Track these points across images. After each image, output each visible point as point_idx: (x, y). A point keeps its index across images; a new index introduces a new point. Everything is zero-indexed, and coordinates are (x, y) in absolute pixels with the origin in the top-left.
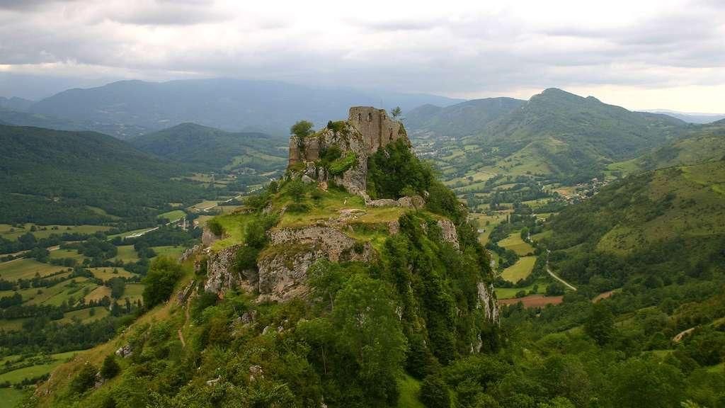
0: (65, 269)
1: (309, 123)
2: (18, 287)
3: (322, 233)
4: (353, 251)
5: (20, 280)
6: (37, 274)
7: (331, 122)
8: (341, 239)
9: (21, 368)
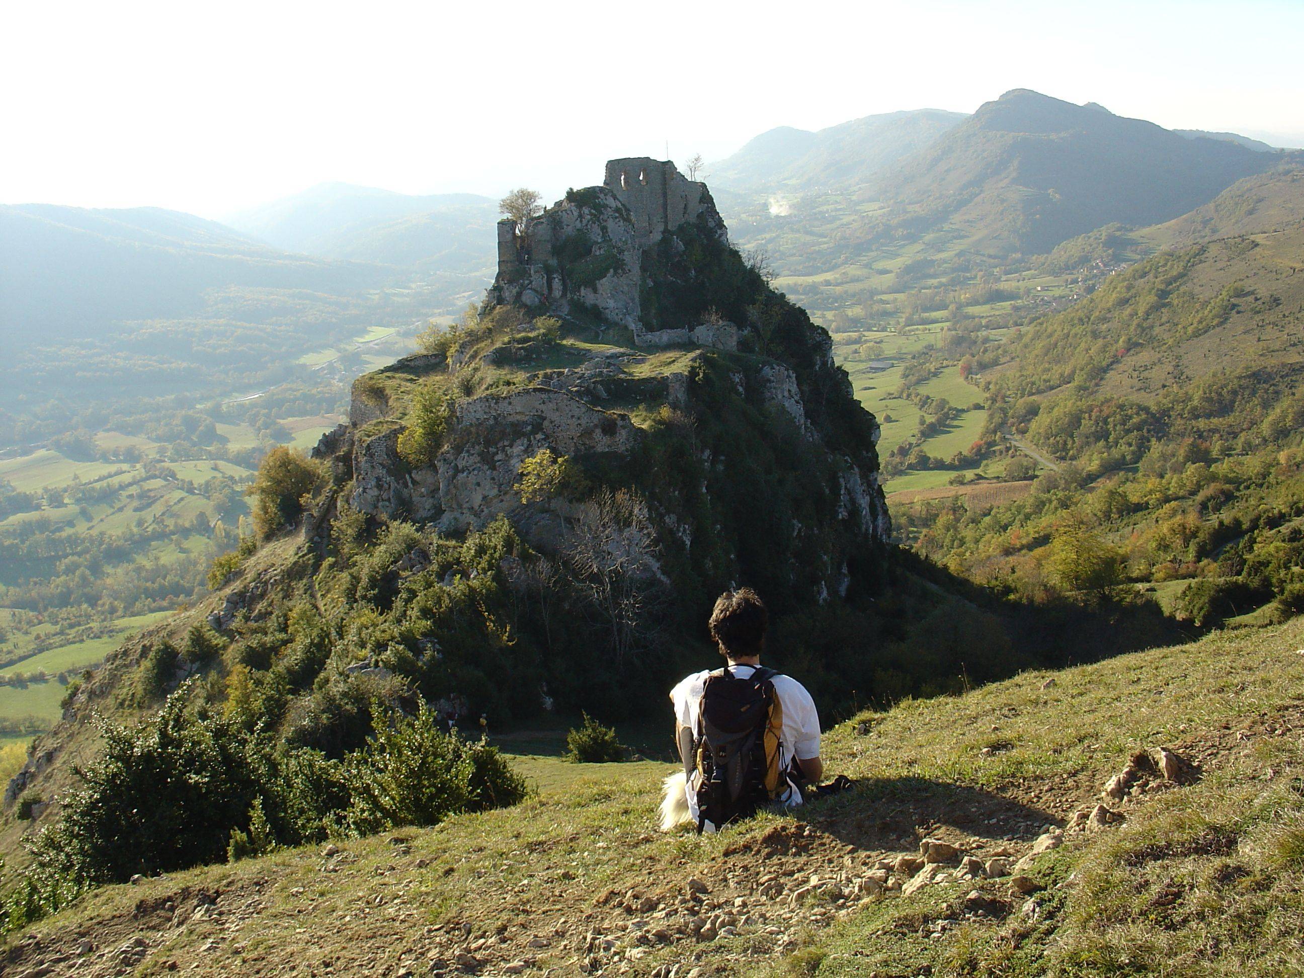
0: (125, 467)
1: (533, 193)
2: (45, 502)
3: (544, 403)
4: (598, 431)
5: (46, 490)
6: (76, 477)
7: (571, 189)
8: (576, 412)
9: (61, 646)
